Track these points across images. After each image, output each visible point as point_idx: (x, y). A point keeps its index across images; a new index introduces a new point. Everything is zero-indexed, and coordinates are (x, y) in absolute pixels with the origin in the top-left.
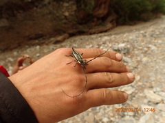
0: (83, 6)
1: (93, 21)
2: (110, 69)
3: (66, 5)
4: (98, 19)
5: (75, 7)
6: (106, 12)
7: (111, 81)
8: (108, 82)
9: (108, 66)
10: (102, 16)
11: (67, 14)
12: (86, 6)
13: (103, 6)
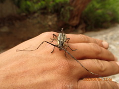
0: (62, 18)
1: (69, 29)
2: (100, 56)
3: (50, 17)
4: (73, 27)
5: (56, 19)
6: (78, 22)
7: (103, 69)
8: (100, 71)
9: (98, 53)
10: (75, 25)
11: (50, 23)
12: (64, 18)
13: (76, 18)
